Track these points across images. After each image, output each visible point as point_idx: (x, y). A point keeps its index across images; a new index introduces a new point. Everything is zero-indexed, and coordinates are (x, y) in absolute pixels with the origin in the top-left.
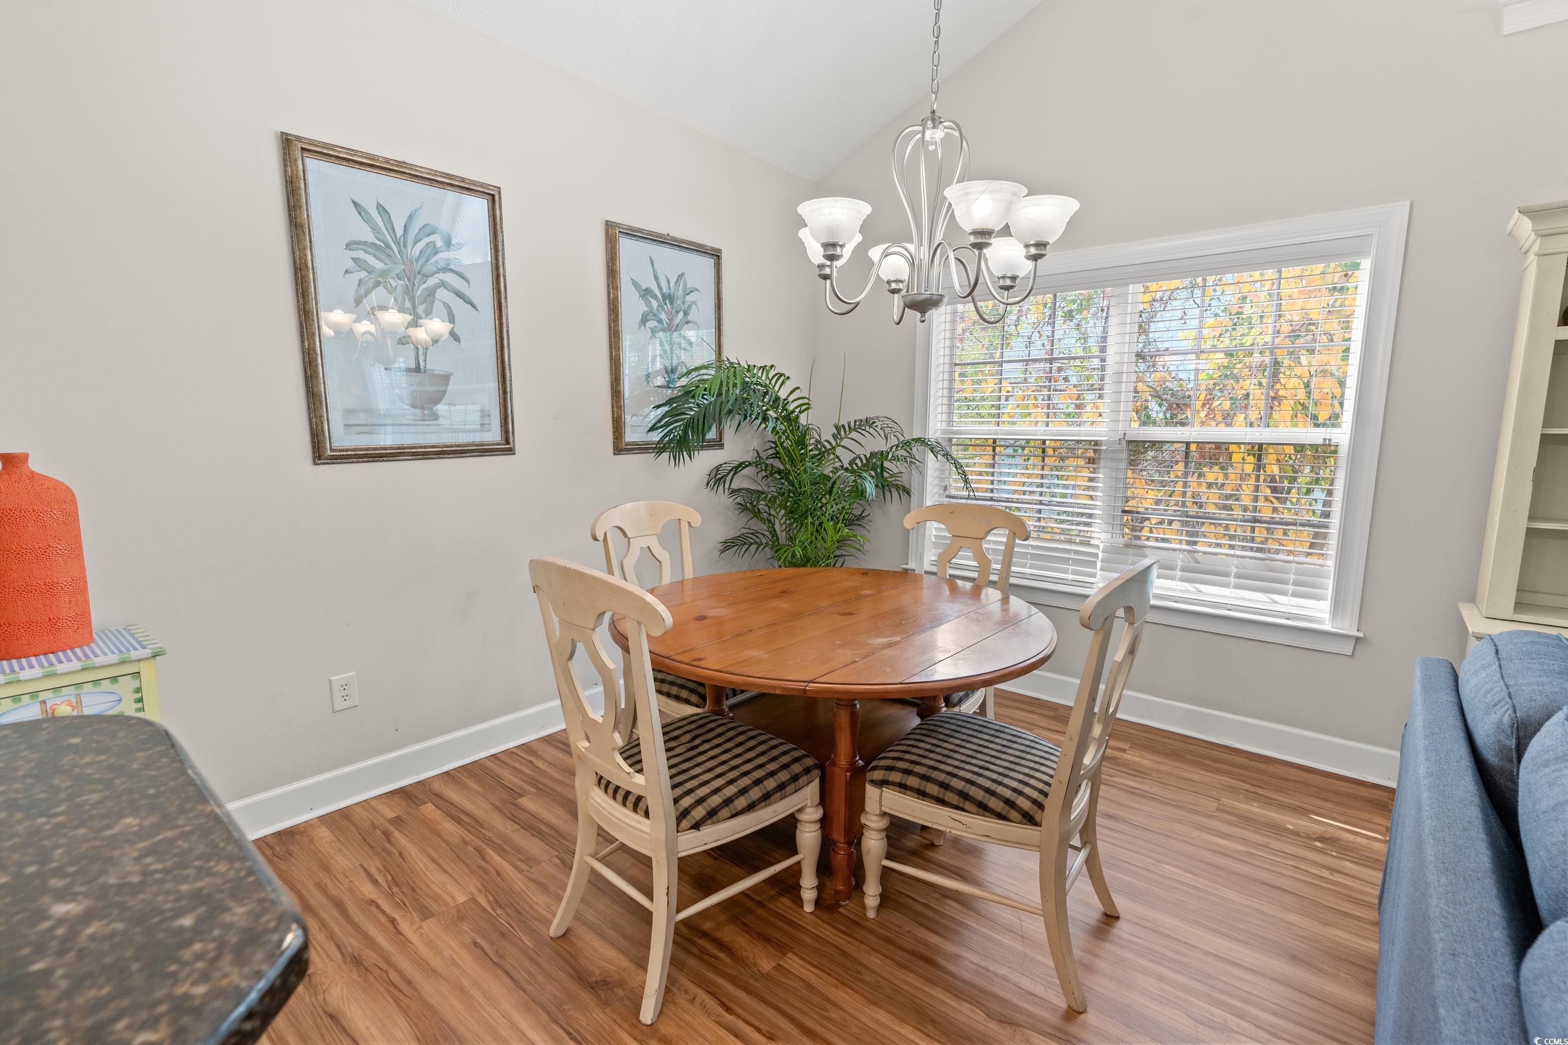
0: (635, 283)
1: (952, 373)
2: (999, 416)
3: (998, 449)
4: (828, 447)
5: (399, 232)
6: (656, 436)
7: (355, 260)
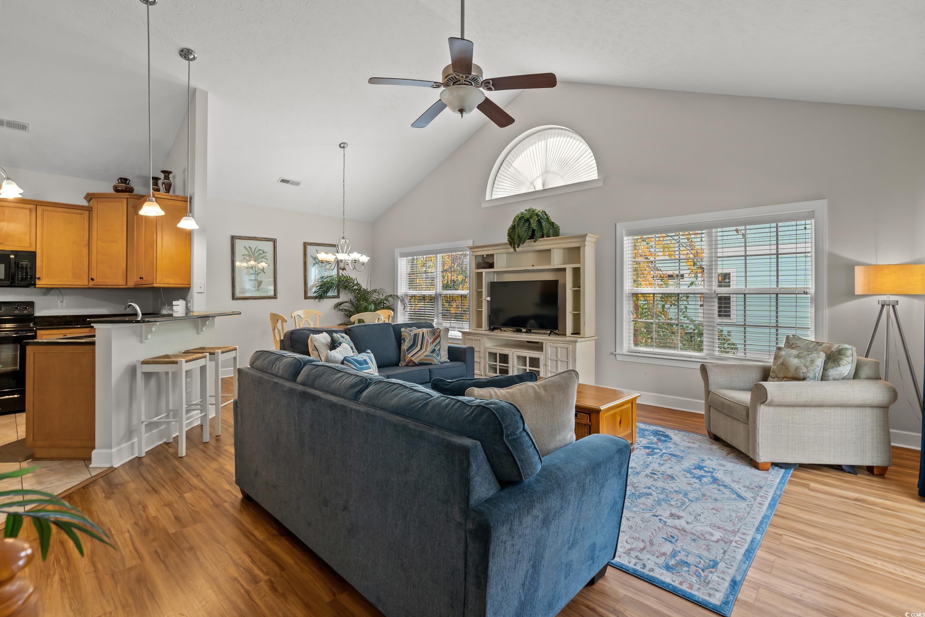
0: (312, 256)
5: (253, 251)
6: (315, 295)
7: (244, 258)
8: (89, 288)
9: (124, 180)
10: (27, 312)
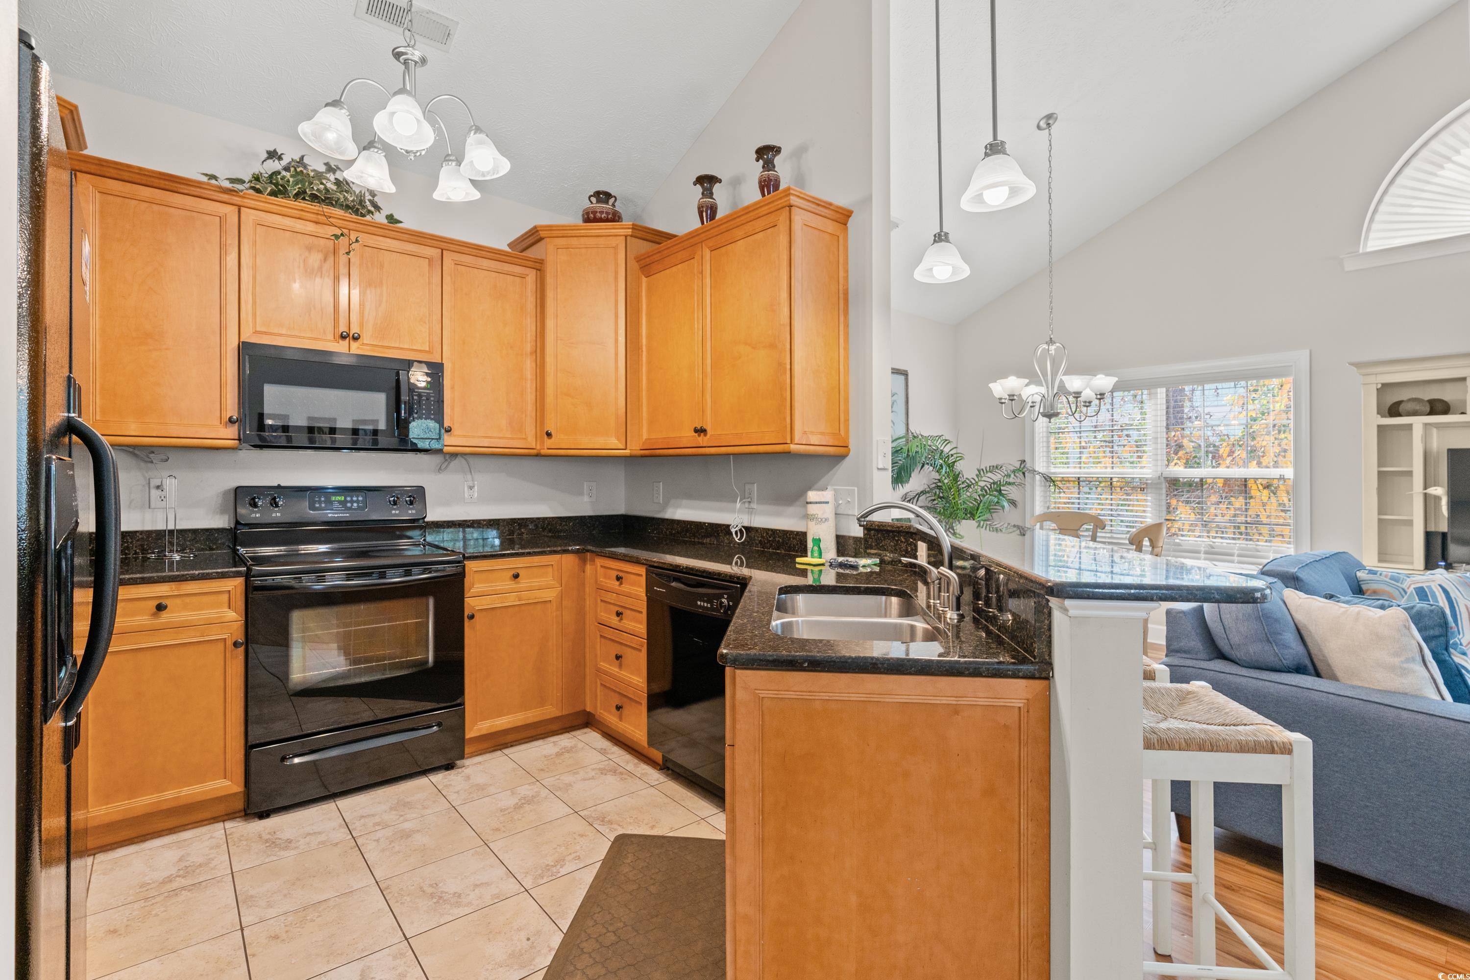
1: (1048, 437)
2: (1080, 463)
3: (1081, 483)
4: (974, 482)
8: (538, 455)
9: (603, 196)
10: (414, 512)
